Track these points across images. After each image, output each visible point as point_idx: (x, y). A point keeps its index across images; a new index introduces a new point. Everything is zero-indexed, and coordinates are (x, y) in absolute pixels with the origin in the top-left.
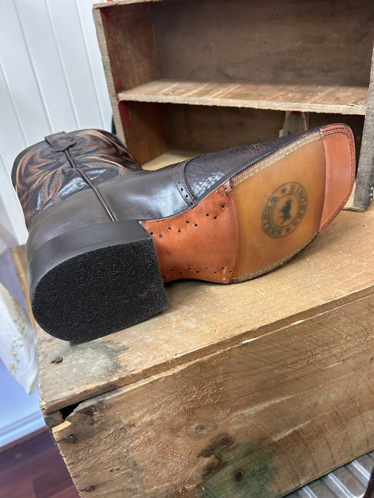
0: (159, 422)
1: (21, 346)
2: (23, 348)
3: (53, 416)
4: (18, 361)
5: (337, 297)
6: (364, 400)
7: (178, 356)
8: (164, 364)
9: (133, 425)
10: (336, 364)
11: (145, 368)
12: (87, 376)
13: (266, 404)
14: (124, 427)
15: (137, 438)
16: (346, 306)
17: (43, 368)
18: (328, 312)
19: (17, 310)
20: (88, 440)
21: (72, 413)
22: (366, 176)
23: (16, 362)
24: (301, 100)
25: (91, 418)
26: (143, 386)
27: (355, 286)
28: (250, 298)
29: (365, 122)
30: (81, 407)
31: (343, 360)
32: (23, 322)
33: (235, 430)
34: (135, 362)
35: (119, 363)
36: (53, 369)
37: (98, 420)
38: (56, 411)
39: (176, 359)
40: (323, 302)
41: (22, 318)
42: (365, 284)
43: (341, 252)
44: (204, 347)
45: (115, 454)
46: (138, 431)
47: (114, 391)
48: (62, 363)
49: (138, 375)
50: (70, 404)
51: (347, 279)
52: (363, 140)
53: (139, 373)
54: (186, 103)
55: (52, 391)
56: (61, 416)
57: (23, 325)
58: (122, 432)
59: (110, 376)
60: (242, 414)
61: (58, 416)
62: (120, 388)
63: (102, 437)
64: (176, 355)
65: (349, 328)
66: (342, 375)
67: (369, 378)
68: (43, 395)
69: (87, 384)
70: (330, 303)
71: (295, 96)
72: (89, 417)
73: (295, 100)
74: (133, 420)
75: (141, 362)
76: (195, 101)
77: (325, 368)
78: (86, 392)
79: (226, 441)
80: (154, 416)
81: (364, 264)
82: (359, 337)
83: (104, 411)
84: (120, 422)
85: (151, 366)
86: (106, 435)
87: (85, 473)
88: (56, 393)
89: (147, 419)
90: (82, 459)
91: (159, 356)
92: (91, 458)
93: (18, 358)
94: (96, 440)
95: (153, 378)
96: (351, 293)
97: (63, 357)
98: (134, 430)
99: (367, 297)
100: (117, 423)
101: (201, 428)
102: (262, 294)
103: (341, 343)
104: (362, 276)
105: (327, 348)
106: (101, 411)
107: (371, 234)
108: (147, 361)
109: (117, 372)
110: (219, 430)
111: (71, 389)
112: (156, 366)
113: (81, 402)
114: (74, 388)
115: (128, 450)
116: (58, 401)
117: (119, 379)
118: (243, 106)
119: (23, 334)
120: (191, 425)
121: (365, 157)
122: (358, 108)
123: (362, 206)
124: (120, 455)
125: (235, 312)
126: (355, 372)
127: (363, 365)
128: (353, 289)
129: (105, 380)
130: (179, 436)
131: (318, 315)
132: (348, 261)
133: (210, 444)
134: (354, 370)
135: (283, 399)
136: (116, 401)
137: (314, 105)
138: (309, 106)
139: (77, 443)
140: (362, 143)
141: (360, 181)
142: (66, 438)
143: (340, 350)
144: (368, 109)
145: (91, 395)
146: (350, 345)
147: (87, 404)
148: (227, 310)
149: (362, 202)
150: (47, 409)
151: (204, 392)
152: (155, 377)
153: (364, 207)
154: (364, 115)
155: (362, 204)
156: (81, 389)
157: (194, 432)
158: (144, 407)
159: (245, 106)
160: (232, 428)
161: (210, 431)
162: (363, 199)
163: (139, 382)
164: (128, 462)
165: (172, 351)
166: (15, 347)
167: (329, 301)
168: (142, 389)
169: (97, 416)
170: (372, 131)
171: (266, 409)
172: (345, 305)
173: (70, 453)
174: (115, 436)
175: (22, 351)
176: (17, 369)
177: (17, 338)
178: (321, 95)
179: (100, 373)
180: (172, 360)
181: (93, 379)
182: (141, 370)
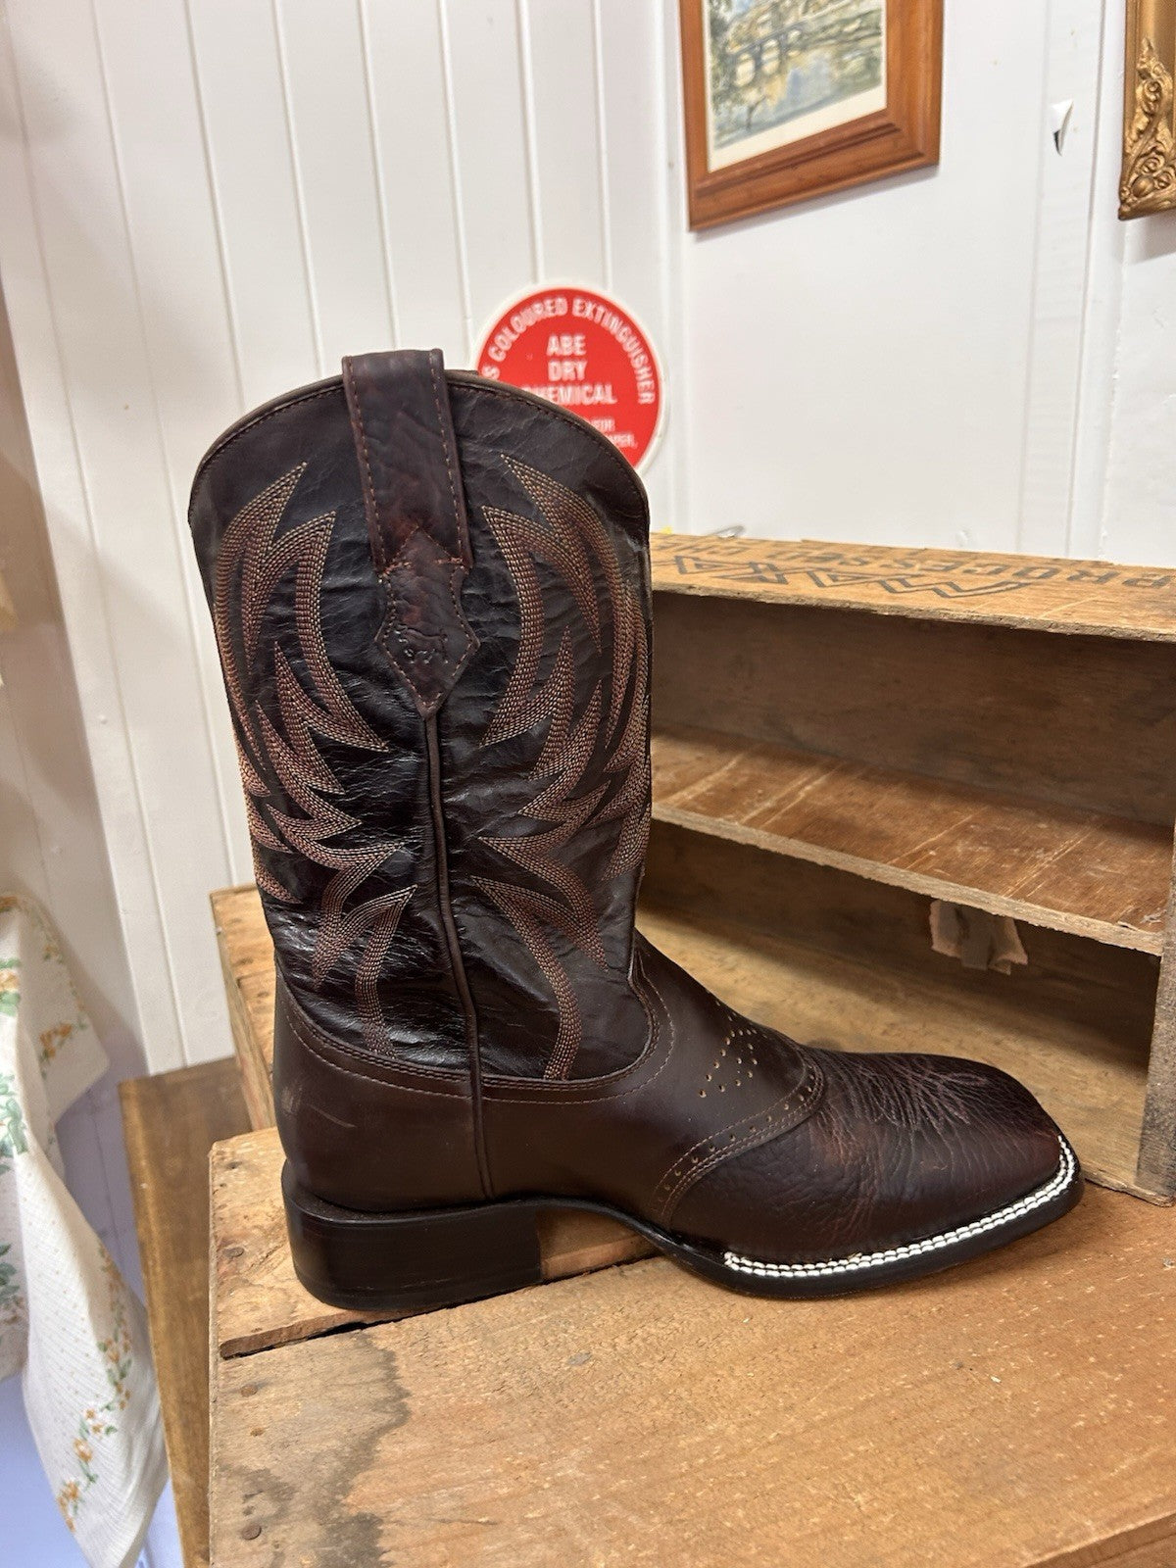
1: (109, 1430)
2: (113, 1435)
4: (91, 1479)
5: (1068, 1543)
19: (113, 1305)
23: (84, 1481)
24: (987, 879)
27: (1124, 1505)
28: (822, 1511)
29: (1163, 976)
32: (126, 1348)
41: (126, 1336)
42: (1156, 1502)
43: (1092, 1360)
51: (1103, 1477)
52: (1158, 1017)
54: (677, 822)
57: (123, 1360)
71: (973, 855)
73: (970, 876)
76: (700, 823)
81: (1159, 1420)
93: (93, 1469)
96: (1111, 1534)
99: (1159, 1545)
102: (859, 1498)
104: (1148, 1467)
118: (828, 863)
119: (119, 1391)
121: (1166, 1061)
122: (1142, 935)
123: (1160, 1188)
125: (777, 1561)
128: (1119, 1519)
132: (1111, 1401)
137: (1023, 900)
138: (1008, 903)
140: (1156, 1024)
141: (1153, 1120)
144: (1168, 944)
148: (754, 1551)
149: (1161, 1179)
153: (1165, 1191)
154: (1157, 955)
155: (1163, 1185)
159: (834, 865)
162: (1164, 1171)
166: (87, 1431)
175: (109, 1450)
176: (83, 1501)
177: (101, 1404)
178: (1046, 860)
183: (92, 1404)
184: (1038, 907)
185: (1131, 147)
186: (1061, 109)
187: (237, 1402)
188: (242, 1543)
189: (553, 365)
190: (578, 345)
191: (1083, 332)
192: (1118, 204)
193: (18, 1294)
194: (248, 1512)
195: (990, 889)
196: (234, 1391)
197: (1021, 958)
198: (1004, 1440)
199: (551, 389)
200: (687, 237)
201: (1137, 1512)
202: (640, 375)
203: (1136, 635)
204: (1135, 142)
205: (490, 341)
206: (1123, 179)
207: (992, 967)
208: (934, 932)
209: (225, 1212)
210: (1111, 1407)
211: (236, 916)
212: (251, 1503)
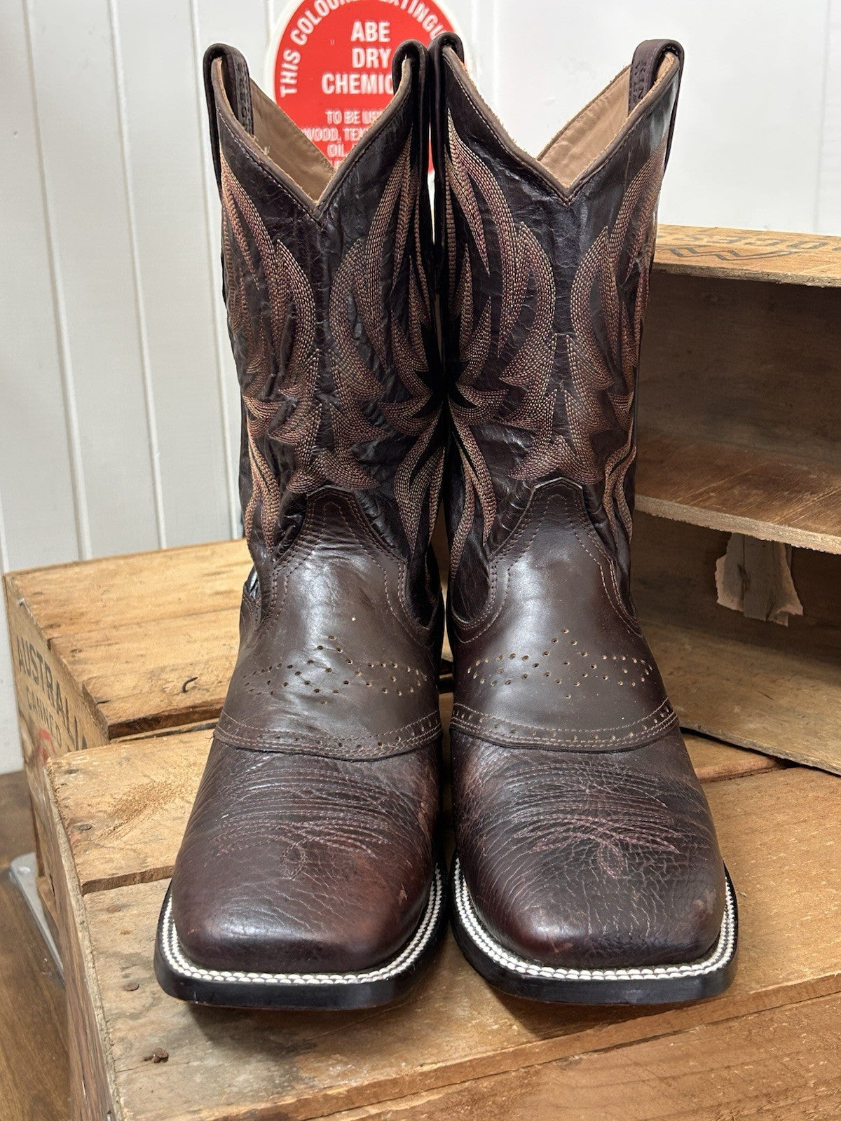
7: (427, 1068)
8: (394, 1083)
11: (354, 1085)
12: (227, 1090)
16: (813, 1004)
17: (126, 1068)
34: (332, 1073)
35: (296, 1071)
36: (149, 1073)
39: (422, 1074)
40: (757, 989)
43: (824, 883)
44: (485, 1055)
48: (168, 1062)
49: (336, 1098)
51: (822, 945)
53: (340, 1094)
59: (278, 1093)
64: (421, 1066)
69: (229, 1105)
71: (747, 496)
73: (743, 509)
75: (344, 1075)
78: (226, 1118)
85: (366, 1083)
91: (384, 1067)
95: (367, 1111)
97: (170, 1051)
103: (801, 1101)
108: (357, 1074)
109: (293, 1088)
111: (194, 1112)
112: (378, 1085)
114: (200, 1110)
117: (298, 1101)
129: (267, 1101)
132: (836, 905)
138: (774, 529)
152: (373, 1110)
163: (338, 1115)
165: (413, 1059)
167: (771, 988)
172: (809, 1002)
178: (812, 499)
179: (255, 1086)
180: (412, 1076)
181: (241, 1096)
182: (346, 1088)
184: (799, 530)
187: (105, 916)
188: (125, 993)
189: (356, 51)
190: (383, 32)
194: (126, 976)
196: (102, 910)
197: (796, 609)
199: (353, 76)
205: (292, 24)
207: (771, 619)
208: (719, 586)
209: (70, 802)
211: (38, 589)
212: (128, 971)
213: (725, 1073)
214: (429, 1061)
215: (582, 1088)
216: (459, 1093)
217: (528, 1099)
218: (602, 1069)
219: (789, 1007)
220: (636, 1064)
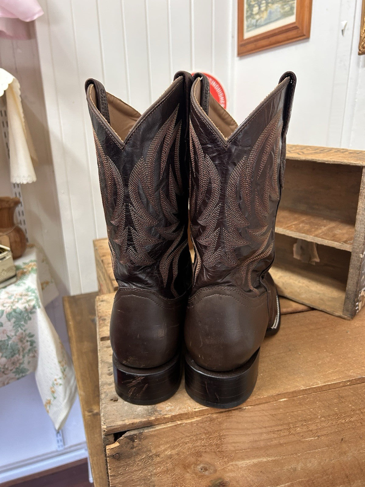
0: (176, 457)
1: (60, 385)
3: (109, 437)
4: (55, 398)
5: (314, 385)
6: (336, 475)
7: (196, 410)
8: (186, 414)
9: (159, 456)
10: (312, 438)
11: (173, 414)
12: (134, 413)
13: (255, 461)
14: (152, 455)
15: (159, 467)
17: (104, 403)
18: (306, 395)
20: (127, 460)
21: (122, 437)
22: (352, 294)
23: (52, 399)
24: (308, 232)
25: (132, 443)
26: (170, 427)
27: (329, 379)
29: (352, 257)
30: (127, 434)
31: (318, 436)
33: (230, 477)
34: (167, 409)
35: (156, 408)
36: (111, 405)
37: (137, 446)
38: (111, 434)
39: (195, 412)
40: (303, 388)
42: (337, 379)
43: (325, 350)
45: (142, 476)
46: (161, 461)
47: (150, 427)
48: (118, 401)
49: (168, 418)
50: (121, 431)
51: (324, 373)
52: (350, 268)
53: (169, 417)
55: (111, 420)
56: (113, 439)
58: (150, 459)
59: (149, 416)
60: (236, 465)
61: (111, 438)
62: (154, 425)
63: (137, 460)
64: (195, 409)
65: (323, 411)
66: (317, 448)
67: (340, 455)
68: (105, 421)
69: (134, 419)
70: (309, 389)
71: (304, 227)
72: (131, 443)
73: (303, 231)
74: (159, 452)
75: (171, 410)
77: (303, 440)
78: (133, 424)
79: (222, 485)
80: (174, 452)
81: (340, 363)
82: (331, 419)
83: (142, 440)
84: (150, 451)
85: (177, 414)
86: (139, 459)
87: (120, 485)
88: (113, 421)
89: (168, 452)
90: (120, 474)
91: (183, 408)
92: (126, 475)
93: (55, 395)
94: (132, 461)
95: (177, 423)
97: (118, 398)
98: (158, 459)
99: (337, 389)
100: (148, 451)
101: (204, 469)
103: (316, 422)
104: (336, 372)
105: (305, 424)
106: (140, 439)
107: (351, 340)
108: (175, 410)
109: (154, 414)
110: (218, 474)
111: (123, 420)
112: (181, 414)
113: (128, 431)
114: (125, 420)
115: (151, 474)
116: (114, 427)
117: (155, 419)
119: (63, 374)
120: (198, 465)
121: (352, 280)
122: (347, 246)
123: (349, 316)
124: (145, 477)
126: (327, 448)
127: (335, 443)
129: (146, 418)
130: (188, 472)
131: (298, 397)
132: (328, 359)
133: (210, 484)
134: (327, 446)
135: (269, 459)
136: (151, 435)
137: (316, 238)
138: (312, 238)
139: (120, 461)
140: (350, 270)
141: (348, 297)
142: (114, 454)
143: (316, 428)
144: (354, 248)
145: (135, 426)
146: (324, 424)
147: (132, 433)
149: (349, 313)
150: (107, 432)
151: (210, 441)
152: (179, 422)
154: (350, 251)
155: (350, 314)
156: (130, 422)
157: (199, 471)
158: (167, 442)
160: (228, 475)
161: (211, 474)
162: (350, 311)
163: (168, 423)
164: (149, 484)
165: (192, 406)
166: (54, 385)
167: (307, 388)
168: (169, 429)
169: (137, 443)
170: (356, 264)
171: (255, 465)
172: (320, 392)
173: (114, 467)
174: (145, 461)
175: (60, 390)
176: (52, 404)
177: (58, 377)
178: (324, 229)
179: (143, 412)
180: (192, 412)
181: (138, 416)
182: (170, 415)
183: (56, 377)
184: (320, 239)
185: (362, 34)
186: (344, 23)
187: (105, 349)
191: (347, 88)
192: (358, 51)
193: (36, 349)
194: (109, 370)
195: (308, 234)
196: (105, 347)
197: (318, 260)
198: (300, 365)
200: (236, 59)
201: (332, 381)
202: (221, 99)
203: (348, 164)
204: (364, 33)
206: (360, 44)
207: (310, 263)
208: (294, 253)
209: (101, 311)
210: (328, 360)
211: (101, 245)
213: (292, 414)
214: (197, 407)
215: (245, 417)
216: (206, 418)
217: (228, 420)
218: (252, 412)
219: (313, 394)
220: (263, 410)
